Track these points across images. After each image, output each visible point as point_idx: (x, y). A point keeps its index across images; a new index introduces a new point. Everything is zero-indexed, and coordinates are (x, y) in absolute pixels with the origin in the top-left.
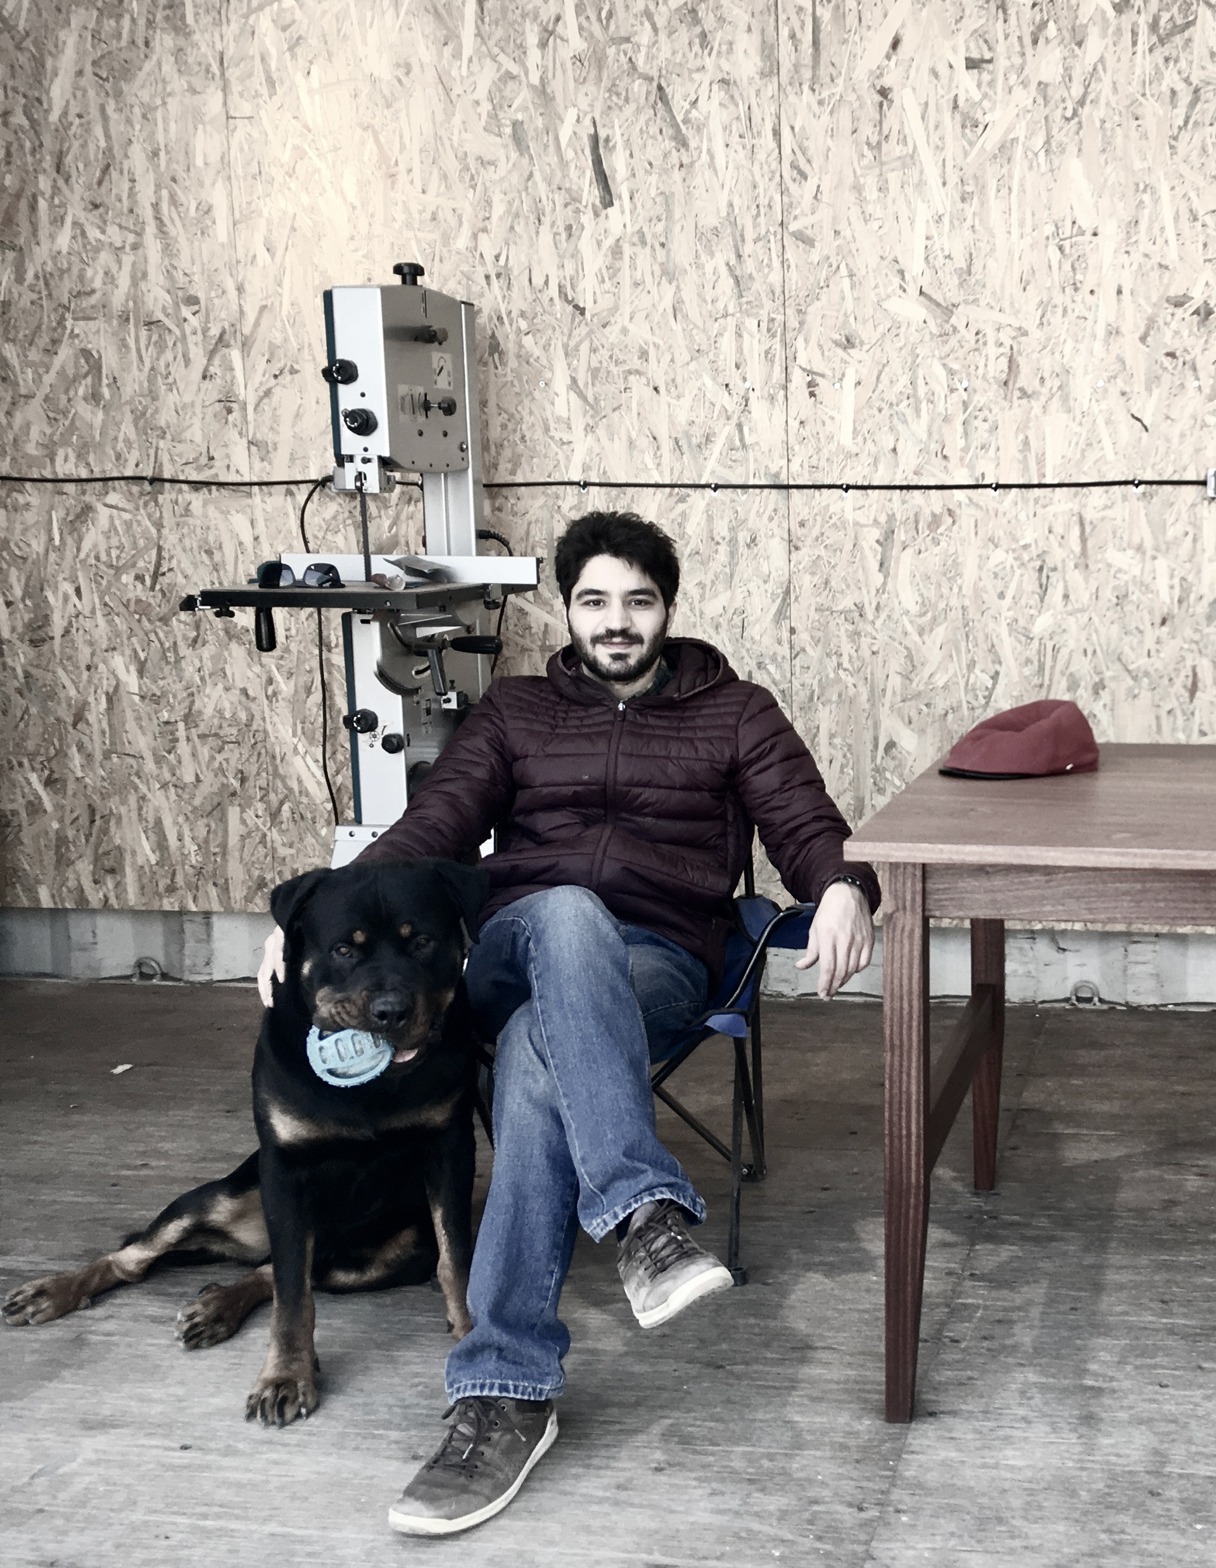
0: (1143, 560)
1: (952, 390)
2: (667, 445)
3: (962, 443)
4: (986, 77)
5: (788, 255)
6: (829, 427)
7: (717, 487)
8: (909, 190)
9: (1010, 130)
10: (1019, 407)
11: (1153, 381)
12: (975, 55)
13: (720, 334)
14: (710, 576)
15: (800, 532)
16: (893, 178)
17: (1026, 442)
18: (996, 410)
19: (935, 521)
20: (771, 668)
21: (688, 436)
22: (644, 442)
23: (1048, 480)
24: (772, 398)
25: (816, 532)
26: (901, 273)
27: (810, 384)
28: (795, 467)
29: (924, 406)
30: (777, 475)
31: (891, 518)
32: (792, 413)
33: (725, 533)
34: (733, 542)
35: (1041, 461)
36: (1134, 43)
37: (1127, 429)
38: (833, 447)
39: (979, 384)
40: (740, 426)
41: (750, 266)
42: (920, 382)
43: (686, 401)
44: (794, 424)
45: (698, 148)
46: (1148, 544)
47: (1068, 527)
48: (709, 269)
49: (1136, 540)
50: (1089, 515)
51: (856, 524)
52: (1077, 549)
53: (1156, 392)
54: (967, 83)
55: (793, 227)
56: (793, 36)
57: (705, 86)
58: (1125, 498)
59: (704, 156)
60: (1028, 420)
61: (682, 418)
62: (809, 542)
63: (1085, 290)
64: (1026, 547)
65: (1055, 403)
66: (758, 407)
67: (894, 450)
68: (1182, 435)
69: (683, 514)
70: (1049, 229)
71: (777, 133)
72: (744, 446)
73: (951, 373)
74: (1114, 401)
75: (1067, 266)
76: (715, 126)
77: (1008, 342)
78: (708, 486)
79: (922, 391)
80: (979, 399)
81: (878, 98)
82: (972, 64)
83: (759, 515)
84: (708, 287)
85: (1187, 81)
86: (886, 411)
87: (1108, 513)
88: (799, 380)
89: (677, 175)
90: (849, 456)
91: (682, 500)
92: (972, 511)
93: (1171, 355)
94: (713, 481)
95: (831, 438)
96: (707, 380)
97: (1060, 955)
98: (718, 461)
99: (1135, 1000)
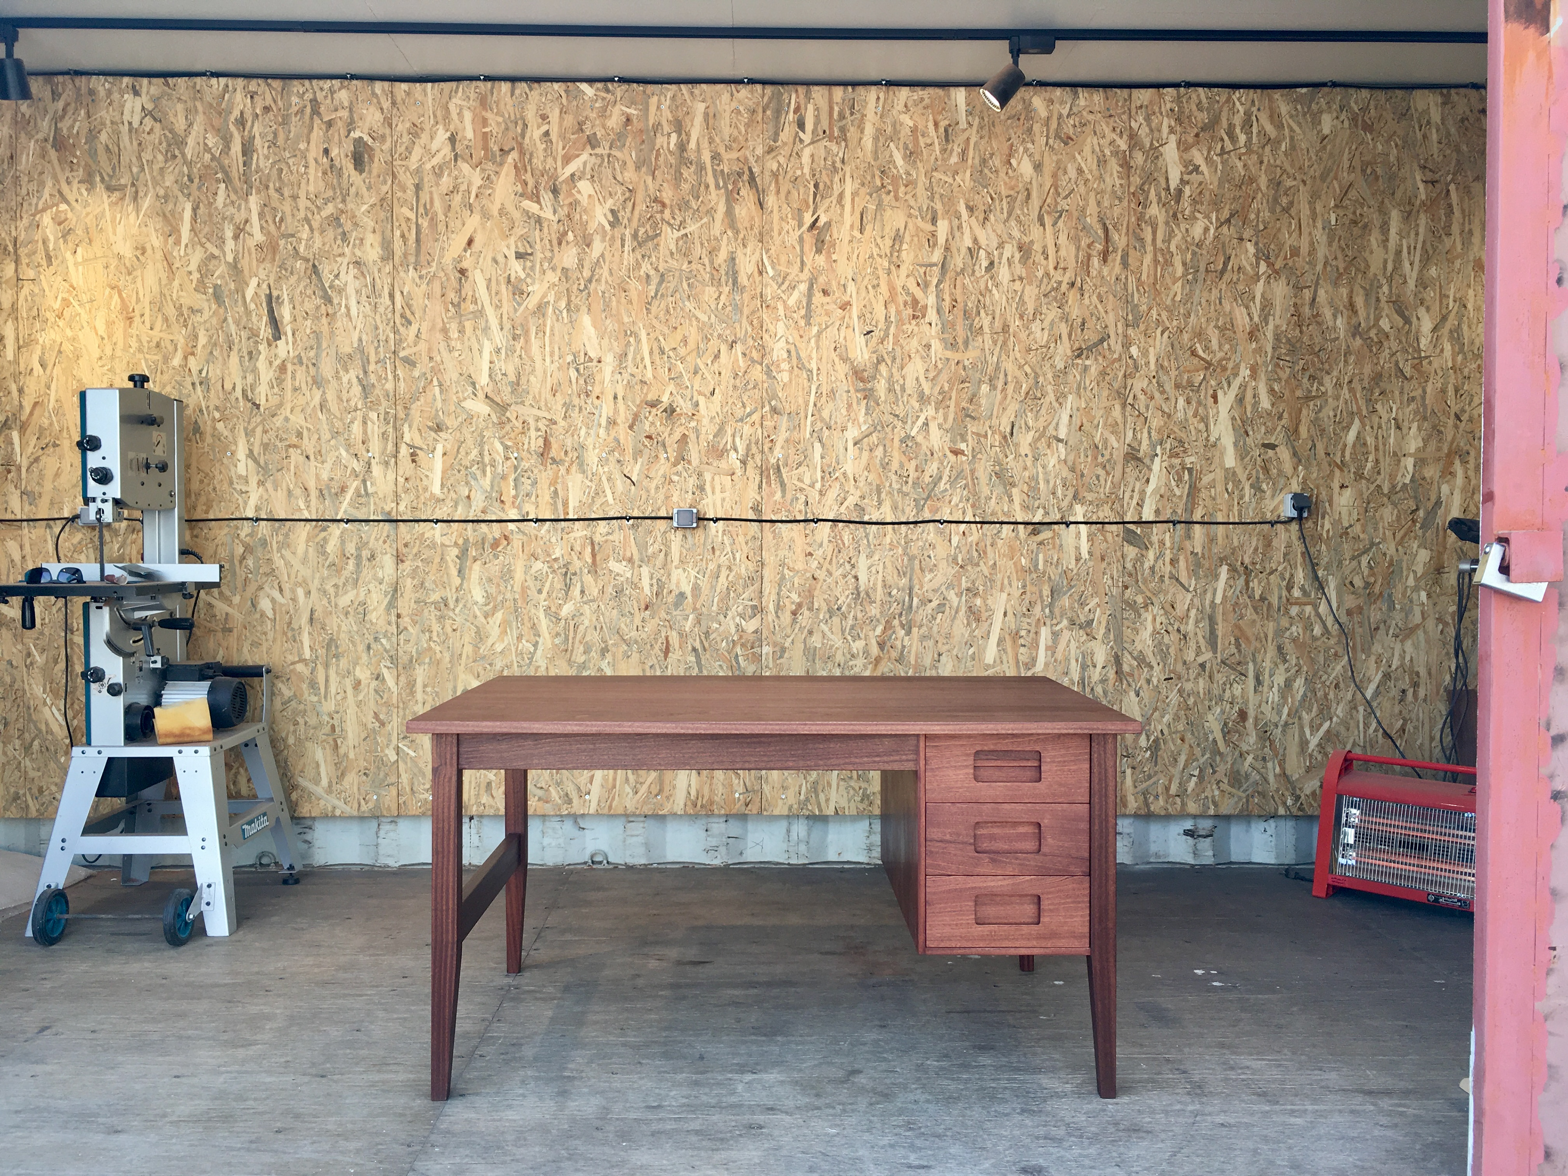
0: (633, 568)
1: (507, 459)
2: (314, 493)
3: (513, 492)
4: (529, 264)
5: (399, 372)
6: (425, 482)
7: (348, 521)
8: (479, 332)
9: (544, 296)
10: (551, 470)
11: (637, 453)
12: (521, 250)
13: (352, 422)
14: (343, 579)
15: (405, 550)
16: (468, 325)
17: (556, 492)
18: (536, 471)
19: (495, 544)
20: (384, 641)
21: (329, 488)
22: (298, 492)
23: (571, 517)
24: (387, 463)
25: (415, 551)
26: (473, 384)
27: (412, 455)
28: (402, 508)
29: (488, 469)
30: (389, 513)
31: (466, 541)
32: (400, 472)
33: (353, 551)
34: (359, 557)
35: (566, 504)
36: (623, 246)
37: (620, 484)
38: (427, 495)
39: (524, 454)
40: (364, 482)
41: (373, 379)
42: (486, 453)
43: (328, 466)
44: (401, 480)
45: (340, 304)
46: (636, 557)
47: (583, 546)
48: (345, 380)
49: (628, 555)
50: (597, 538)
51: (443, 545)
52: (590, 561)
53: (640, 460)
54: (516, 268)
55: (402, 354)
56: (403, 236)
57: (344, 266)
58: (620, 528)
59: (343, 309)
60: (557, 477)
61: (325, 476)
62: (410, 557)
63: (594, 395)
64: (556, 560)
65: (574, 468)
66: (377, 470)
67: (468, 497)
68: (657, 488)
69: (325, 540)
70: (570, 358)
71: (392, 296)
72: (367, 494)
73: (506, 448)
74: (612, 466)
75: (582, 381)
76: (351, 290)
77: (543, 428)
78: (341, 520)
79: (487, 459)
80: (525, 465)
81: (458, 275)
82: (519, 256)
83: (377, 540)
84: (344, 392)
85: (656, 269)
86: (463, 472)
87: (610, 537)
88: (404, 451)
89: (324, 320)
90: (438, 500)
91: (324, 529)
92: (520, 536)
93: (649, 437)
94: (345, 517)
95: (426, 489)
96: (344, 453)
97: (581, 832)
98: (349, 504)
99: (631, 861)
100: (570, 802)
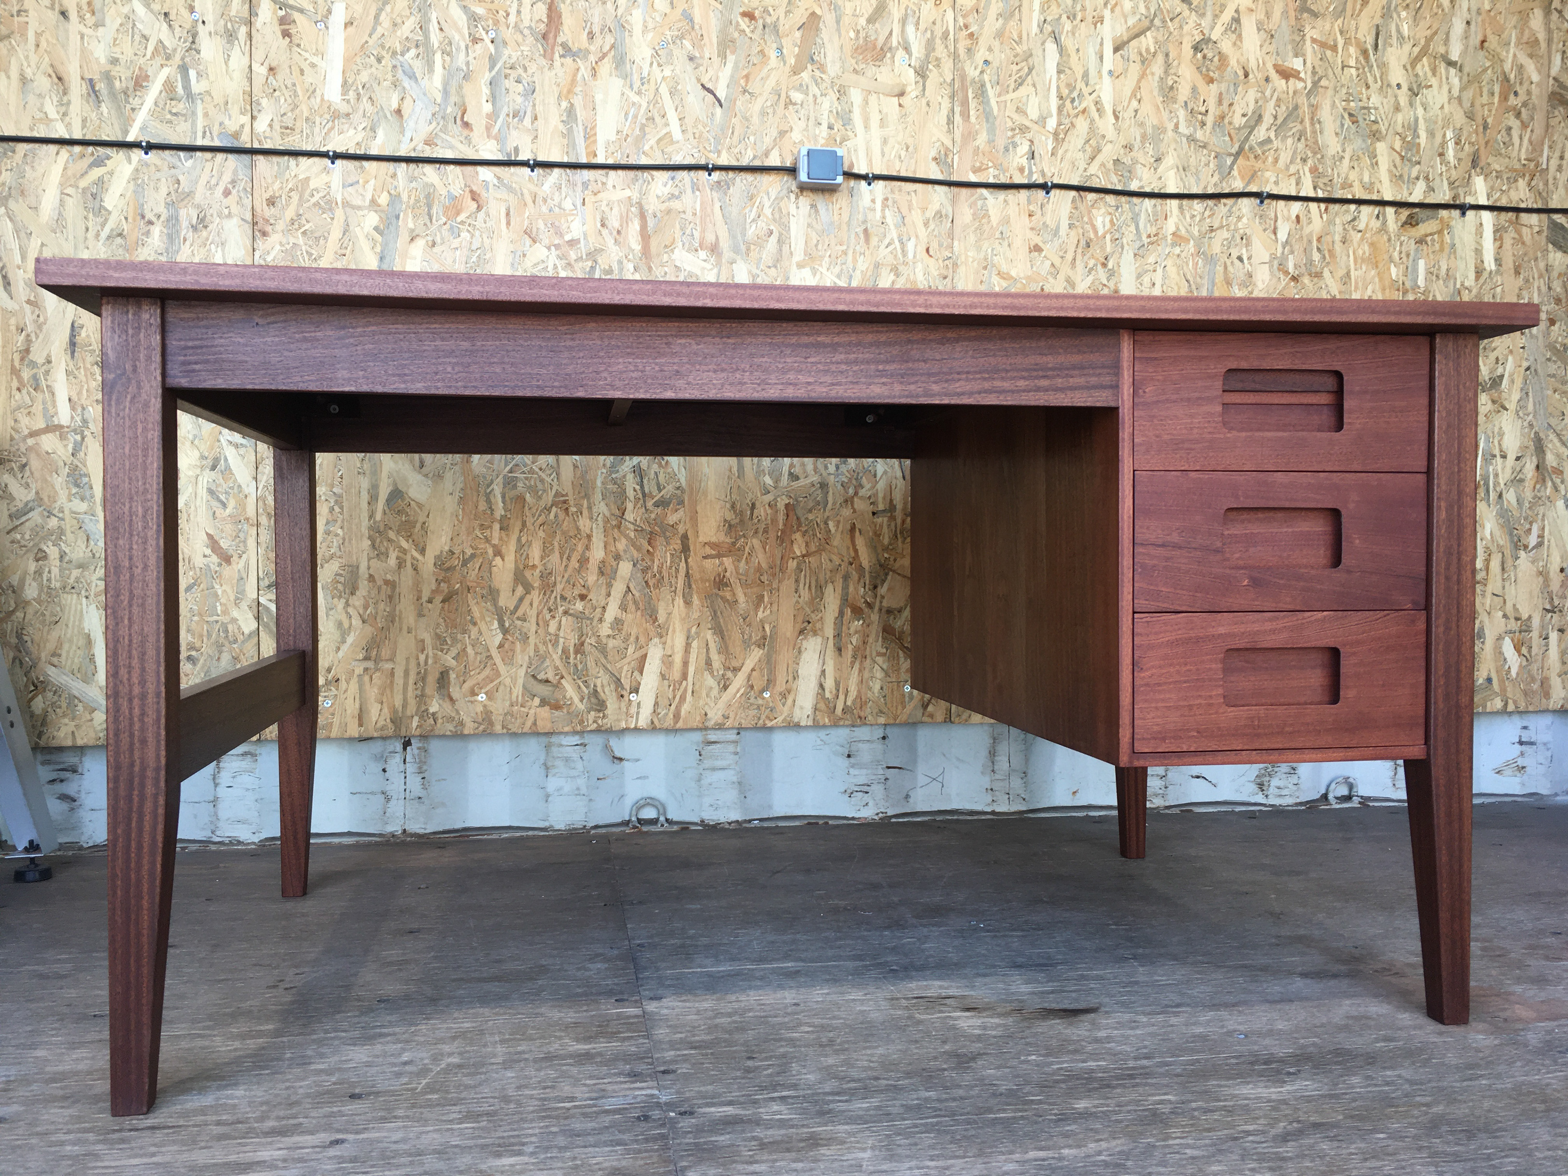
0: (719, 264)
1: (475, 40)
2: (77, 89)
3: (488, 108)
6: (309, 78)
7: (150, 147)
10: (562, 67)
11: (726, 45)
15: (268, 212)
17: (571, 111)
18: (532, 68)
19: (454, 208)
21: (108, 77)
22: (43, 83)
23: (600, 160)
24: (230, 36)
25: (290, 213)
27: (282, 21)
28: (261, 125)
29: (438, 57)
30: (236, 135)
31: (395, 198)
32: (258, 56)
33: (161, 209)
34: (172, 222)
35: (590, 135)
37: (695, 100)
38: (316, 102)
39: (508, 34)
40: (184, 69)
42: (433, 27)
43: (107, 33)
44: (260, 71)
46: (725, 244)
47: (625, 220)
49: (710, 238)
50: (652, 205)
51: (346, 204)
52: (637, 247)
53: (731, 58)
58: (695, 187)
60: (573, 81)
61: (100, 53)
62: (281, 226)
64: (572, 243)
65: (606, 67)
66: (210, 47)
67: (399, 112)
68: (763, 113)
69: (100, 182)
72: (190, 96)
73: (474, 19)
74: (680, 66)
78: (136, 145)
79: (435, 38)
80: (510, 54)
83: (211, 188)
86: (387, 61)
87: (676, 205)
88: (268, 14)
90: (336, 115)
91: (99, 163)
92: (503, 194)
93: (749, 15)
94: (144, 139)
95: (312, 93)
97: (617, 766)
98: (152, 113)
99: (713, 816)
100: (600, 706)
